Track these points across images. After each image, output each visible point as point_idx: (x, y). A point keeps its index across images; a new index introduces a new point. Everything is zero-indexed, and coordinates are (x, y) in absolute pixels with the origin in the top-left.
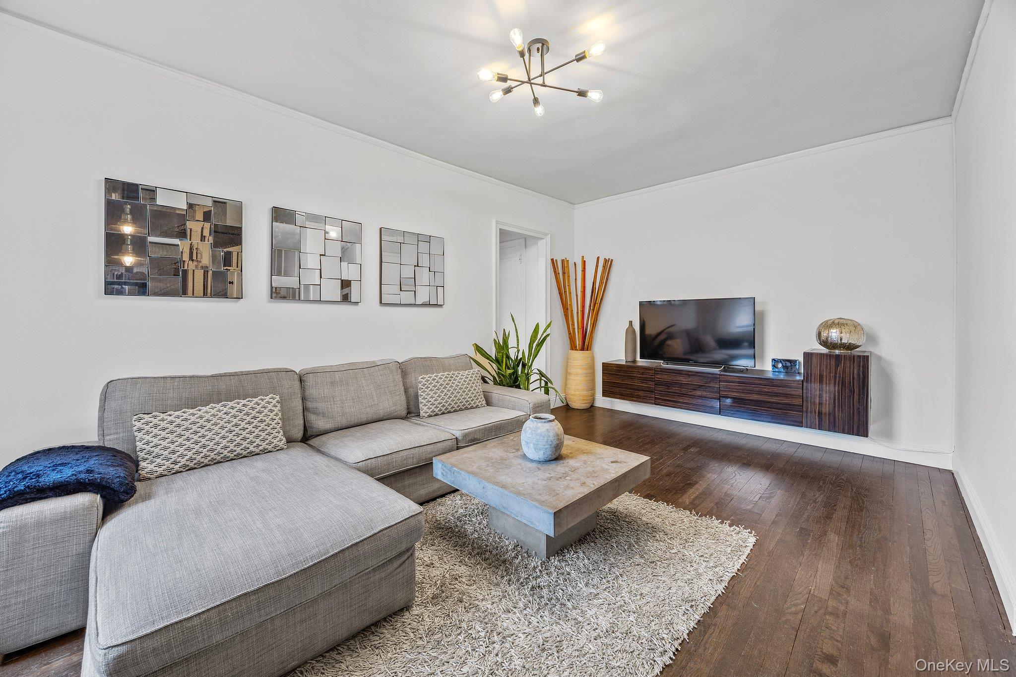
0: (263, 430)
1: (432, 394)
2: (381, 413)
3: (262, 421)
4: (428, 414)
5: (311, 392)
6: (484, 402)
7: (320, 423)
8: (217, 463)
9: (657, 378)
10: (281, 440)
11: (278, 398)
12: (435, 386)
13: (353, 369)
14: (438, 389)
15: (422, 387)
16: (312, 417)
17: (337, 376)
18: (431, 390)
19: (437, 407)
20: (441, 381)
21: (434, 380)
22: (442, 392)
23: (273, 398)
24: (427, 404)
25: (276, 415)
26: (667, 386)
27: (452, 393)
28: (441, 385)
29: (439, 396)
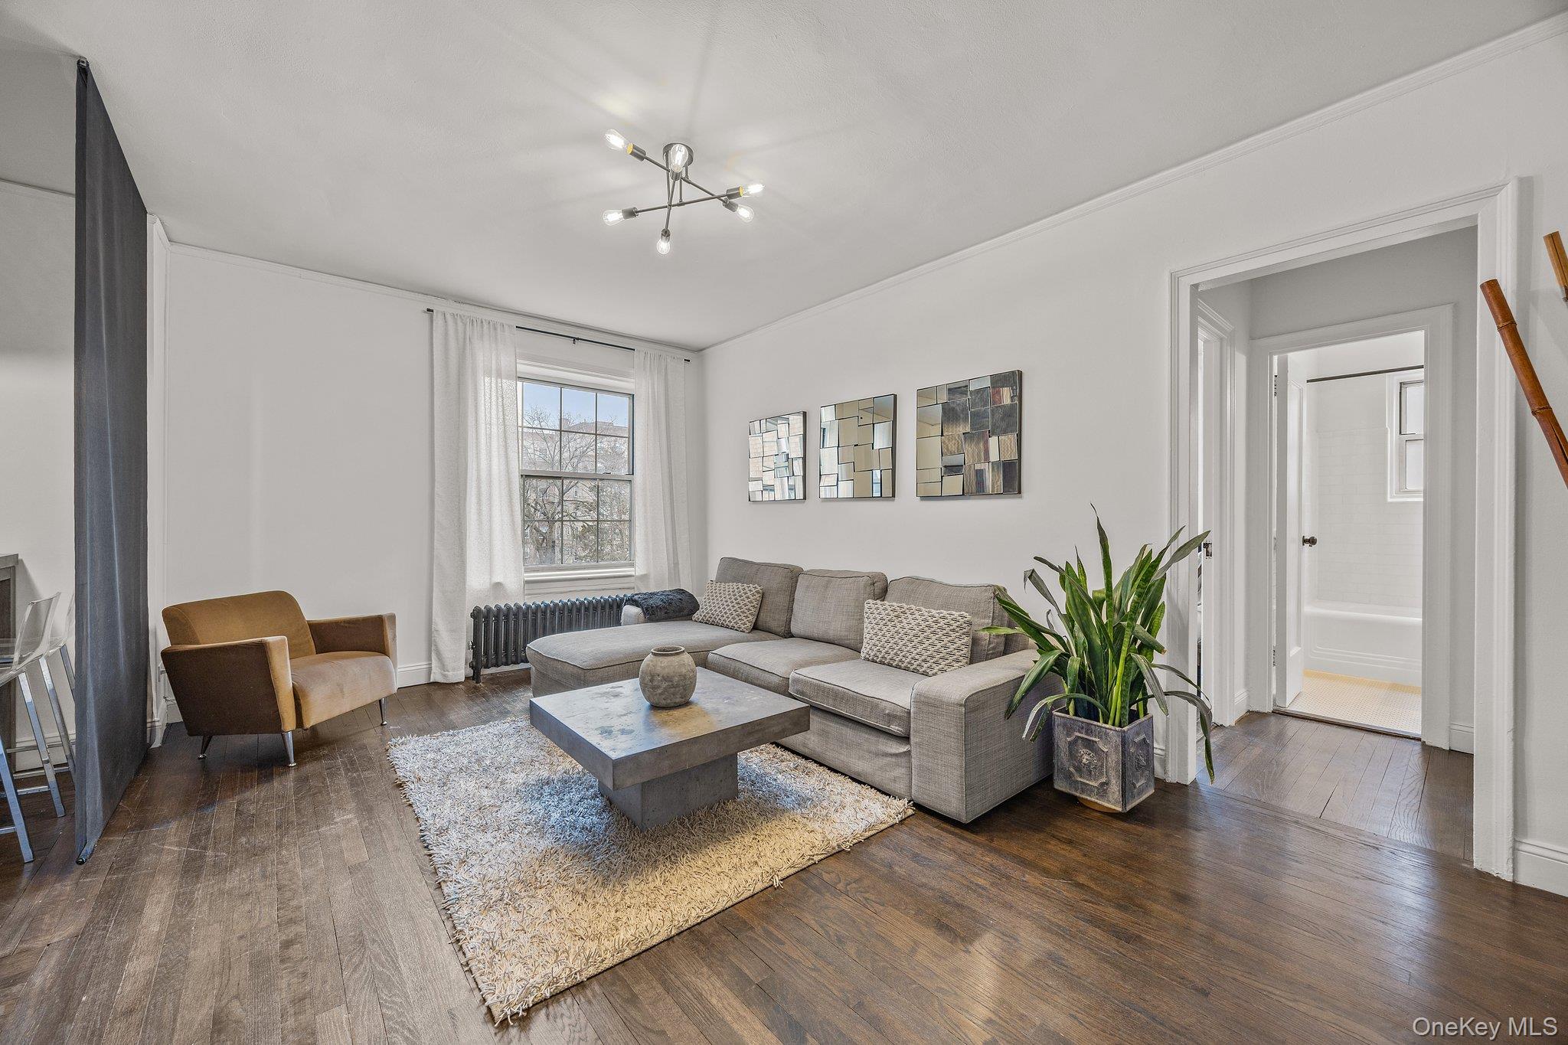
5: (797, 593)
15: (865, 615)
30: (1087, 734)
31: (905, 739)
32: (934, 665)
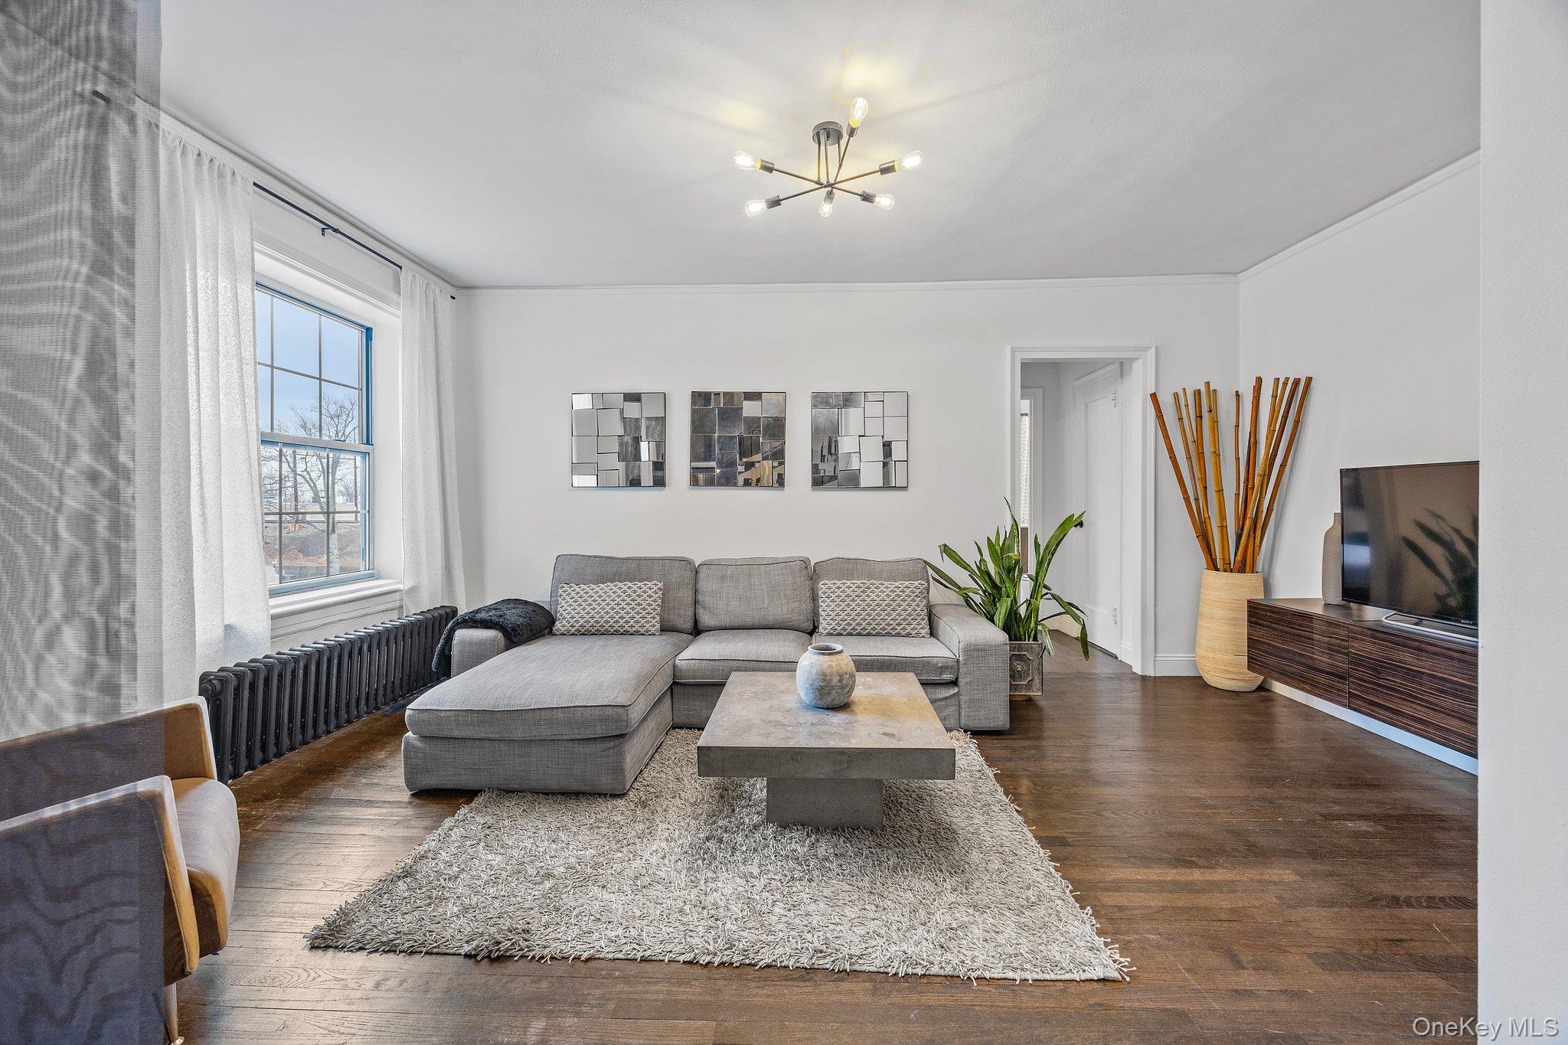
0: (638, 613)
1: (833, 606)
2: (770, 619)
3: (639, 604)
4: (827, 631)
5: (703, 585)
6: (927, 630)
7: (706, 619)
8: (601, 634)
9: (1353, 647)
10: (654, 626)
11: (660, 585)
12: (838, 597)
13: (752, 564)
14: (843, 601)
15: (822, 595)
16: (700, 611)
17: (730, 570)
18: (833, 601)
19: (838, 624)
20: (849, 591)
21: (839, 588)
22: (848, 605)
23: (655, 584)
24: (826, 617)
25: (655, 601)
26: (1374, 670)
27: (864, 610)
28: (848, 596)
29: (843, 610)
30: (1018, 651)
31: (954, 683)
32: (907, 626)
